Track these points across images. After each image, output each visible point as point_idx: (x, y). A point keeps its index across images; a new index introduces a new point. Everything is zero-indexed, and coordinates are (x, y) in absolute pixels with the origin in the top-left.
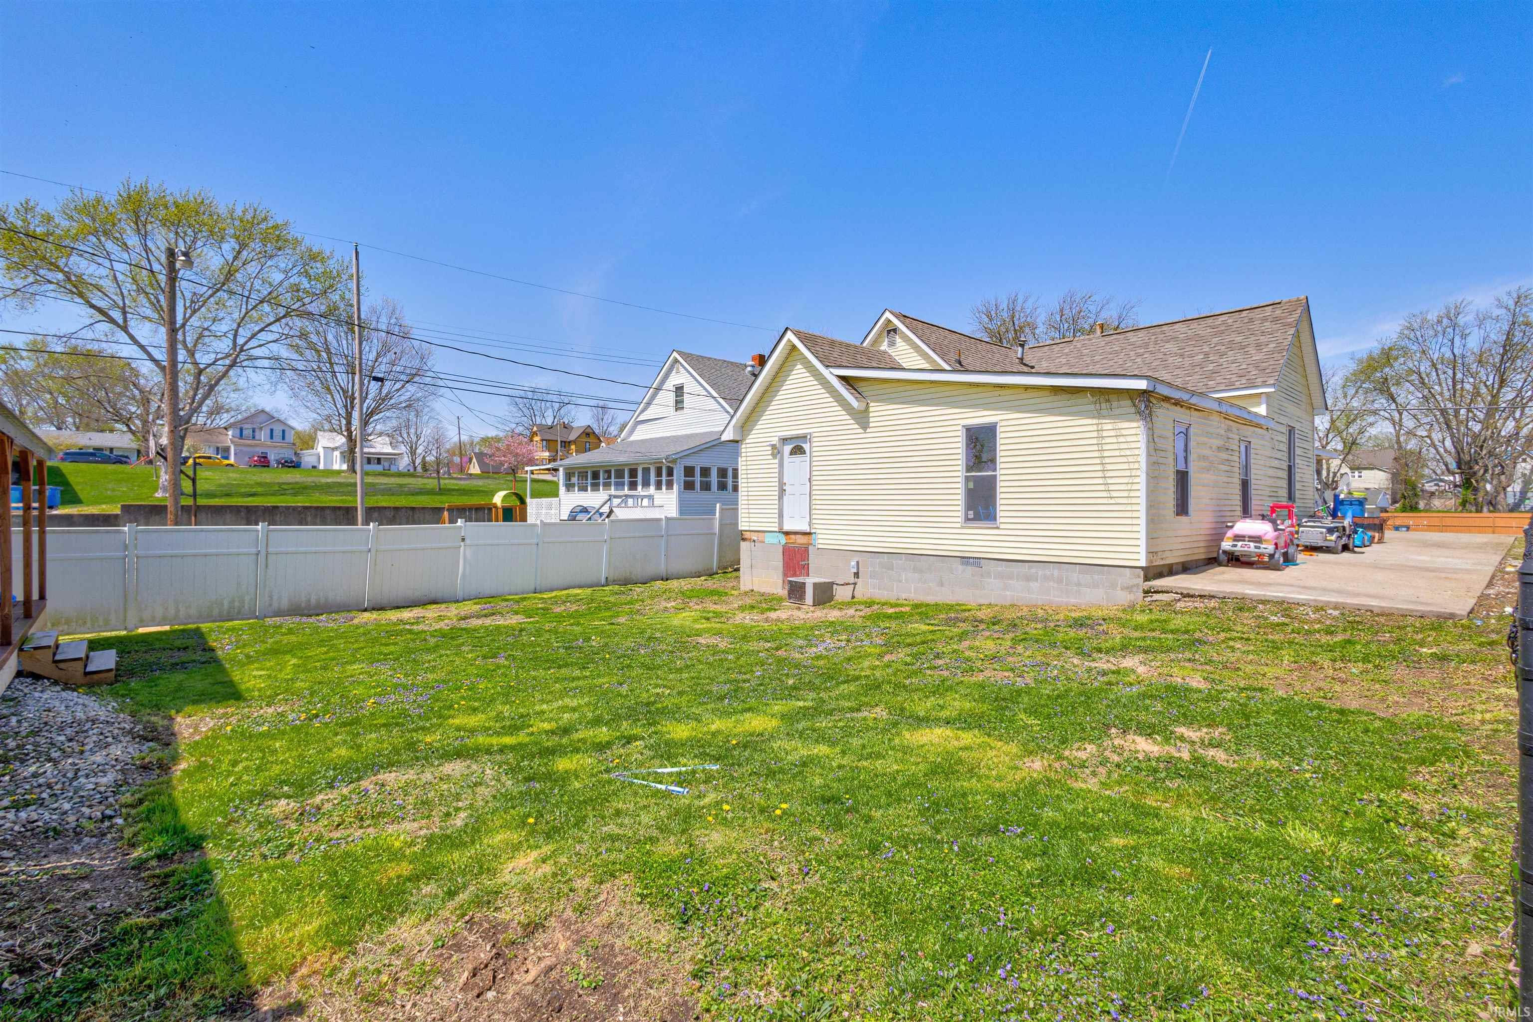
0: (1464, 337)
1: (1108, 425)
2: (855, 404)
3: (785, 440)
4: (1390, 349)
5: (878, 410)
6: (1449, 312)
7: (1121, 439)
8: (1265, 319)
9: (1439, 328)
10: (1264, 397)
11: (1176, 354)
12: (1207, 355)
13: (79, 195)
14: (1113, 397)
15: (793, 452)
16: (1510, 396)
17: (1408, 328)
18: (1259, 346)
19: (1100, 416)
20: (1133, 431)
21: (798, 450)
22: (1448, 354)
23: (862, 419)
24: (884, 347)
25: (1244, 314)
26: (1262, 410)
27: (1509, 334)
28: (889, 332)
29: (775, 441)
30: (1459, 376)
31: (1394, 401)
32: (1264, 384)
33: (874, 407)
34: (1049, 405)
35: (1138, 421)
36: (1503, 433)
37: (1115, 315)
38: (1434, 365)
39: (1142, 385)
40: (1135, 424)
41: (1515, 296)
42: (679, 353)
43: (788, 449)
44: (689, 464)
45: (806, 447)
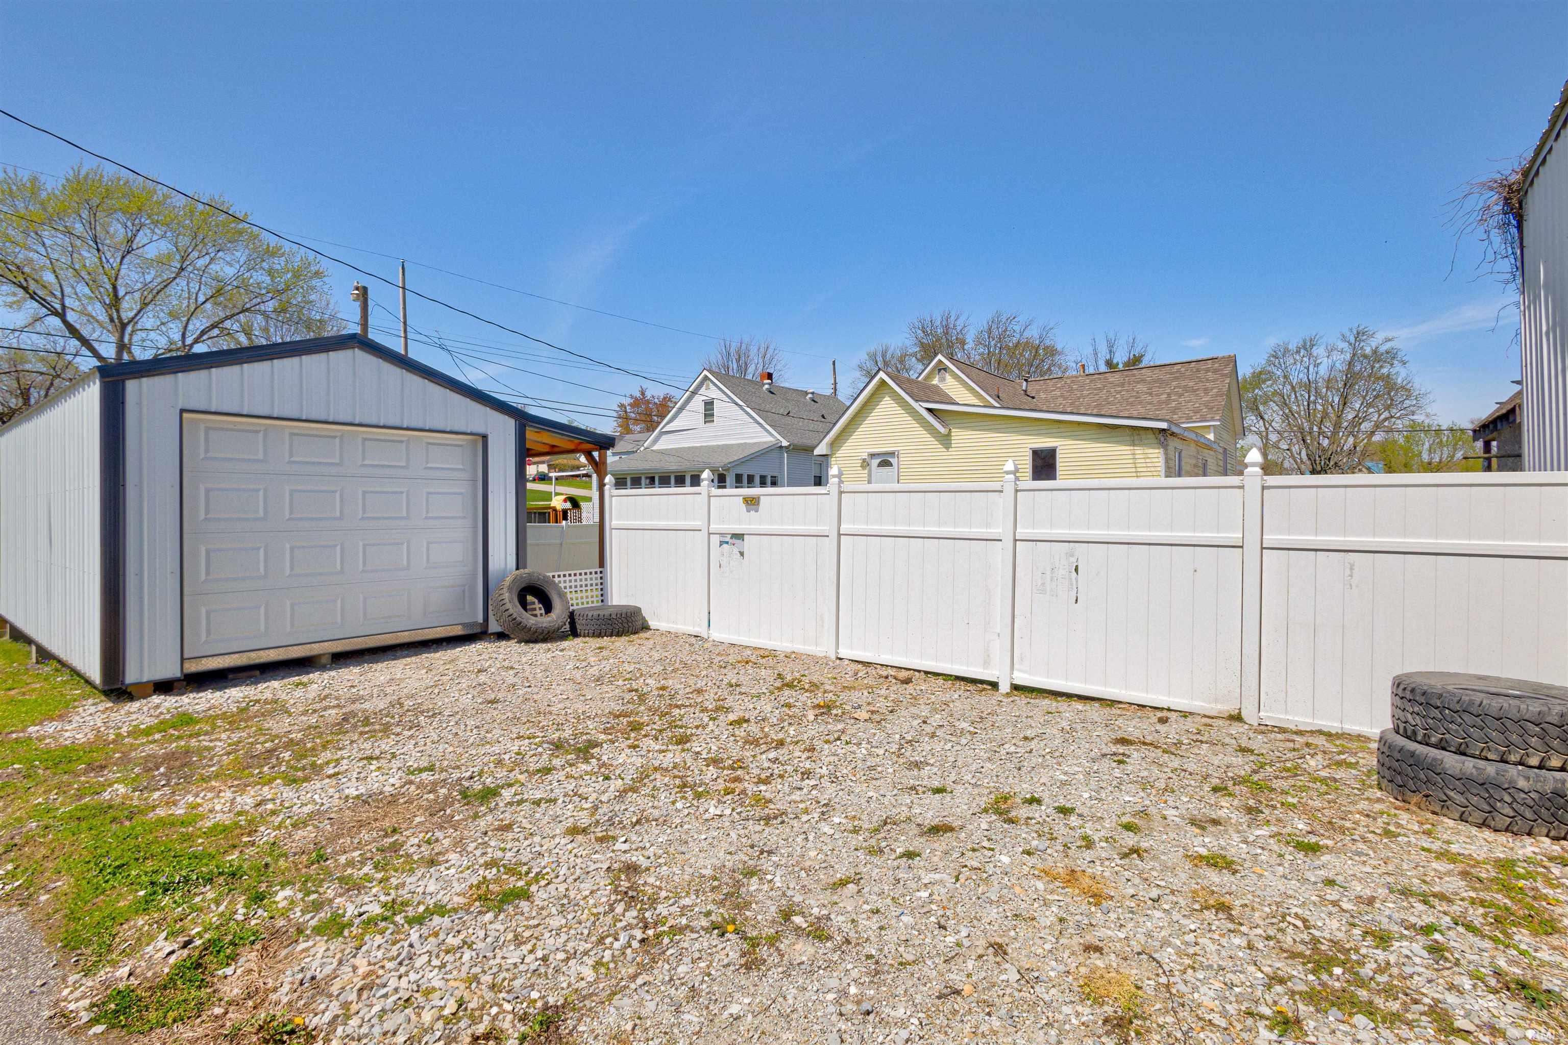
0: (1317, 365)
1: (1139, 451)
2: (942, 430)
3: (872, 456)
4: (1260, 373)
5: (960, 436)
6: (1305, 343)
7: (1148, 460)
8: (1207, 370)
9: (1298, 358)
10: (1212, 429)
11: (1147, 393)
12: (1169, 395)
13: (13, 176)
14: (1142, 432)
15: (881, 465)
16: (1350, 417)
17: (1273, 356)
18: (1206, 391)
19: (1133, 444)
20: (1156, 455)
21: (885, 463)
22: (1305, 379)
23: (945, 440)
24: (935, 382)
25: (1193, 365)
26: (1211, 437)
27: (1350, 364)
28: (940, 370)
29: (865, 456)
30: (1312, 398)
31: (1262, 418)
32: (1212, 419)
33: (955, 432)
34: (1095, 436)
35: (1159, 448)
36: (1345, 448)
37: (1036, 335)
38: (1293, 388)
39: (1164, 425)
40: (1157, 451)
41: (1355, 332)
42: (710, 371)
43: (876, 462)
44: (739, 472)
45: (894, 461)
